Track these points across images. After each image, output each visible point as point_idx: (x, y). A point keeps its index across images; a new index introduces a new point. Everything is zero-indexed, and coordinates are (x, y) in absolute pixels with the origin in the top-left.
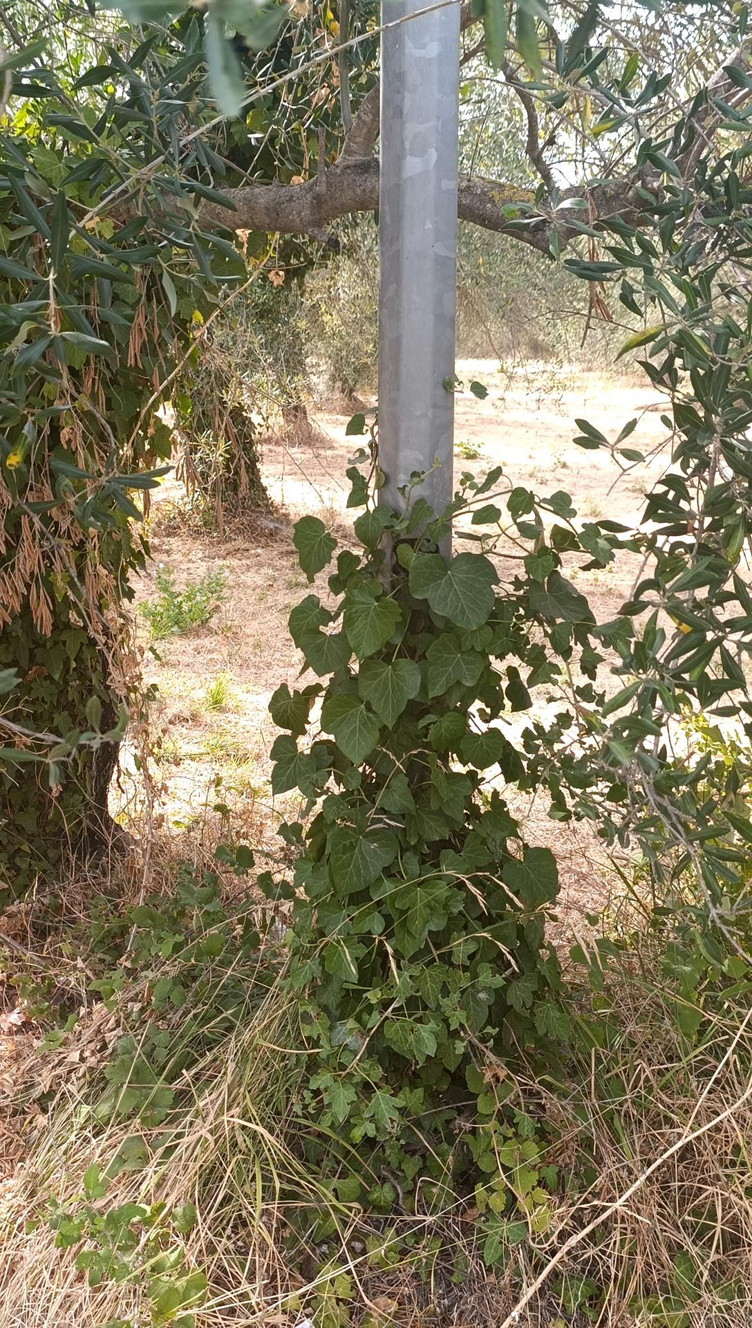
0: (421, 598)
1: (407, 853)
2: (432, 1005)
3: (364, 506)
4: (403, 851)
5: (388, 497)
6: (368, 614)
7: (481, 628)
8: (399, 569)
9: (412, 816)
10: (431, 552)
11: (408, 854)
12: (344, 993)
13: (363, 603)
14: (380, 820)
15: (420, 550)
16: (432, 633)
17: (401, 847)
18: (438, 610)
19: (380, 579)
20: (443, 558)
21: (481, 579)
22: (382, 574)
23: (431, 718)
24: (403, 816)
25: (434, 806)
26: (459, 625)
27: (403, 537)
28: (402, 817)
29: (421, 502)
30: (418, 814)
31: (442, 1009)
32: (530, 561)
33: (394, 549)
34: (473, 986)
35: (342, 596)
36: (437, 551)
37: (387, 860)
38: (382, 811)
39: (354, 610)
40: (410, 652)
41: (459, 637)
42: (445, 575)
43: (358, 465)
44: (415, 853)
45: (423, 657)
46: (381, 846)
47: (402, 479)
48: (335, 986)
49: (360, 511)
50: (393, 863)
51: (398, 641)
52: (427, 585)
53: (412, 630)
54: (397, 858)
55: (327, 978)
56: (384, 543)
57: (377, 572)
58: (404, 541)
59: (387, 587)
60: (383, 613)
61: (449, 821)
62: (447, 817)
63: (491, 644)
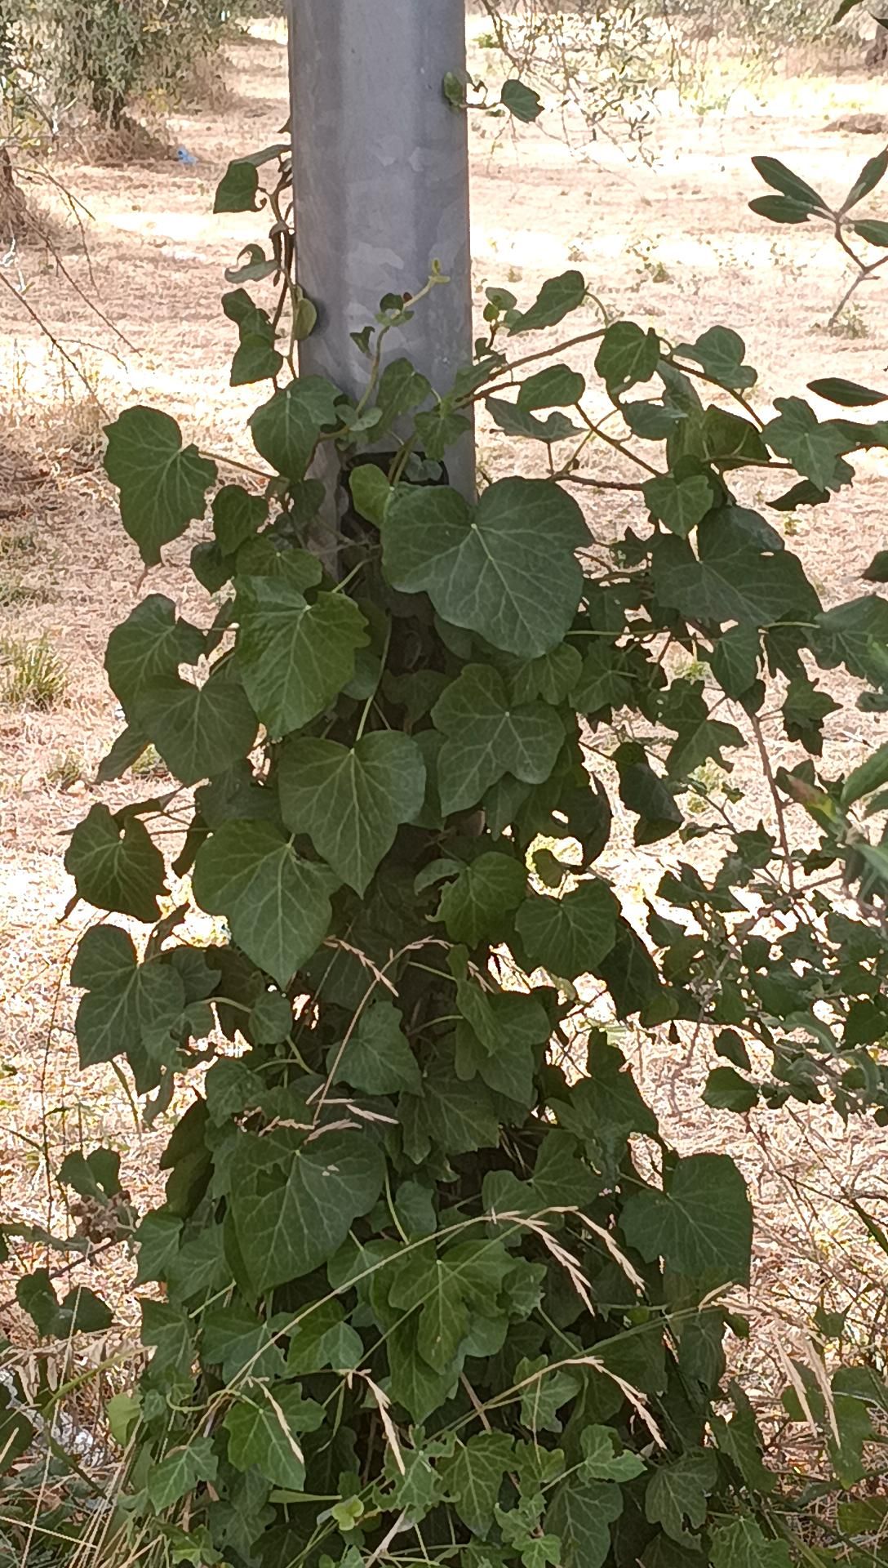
0: (411, 591)
1: (407, 1184)
2: (480, 1529)
3: (270, 381)
4: (396, 1179)
5: (324, 357)
6: (292, 630)
7: (556, 651)
8: (355, 525)
9: (415, 1097)
10: (431, 482)
11: (408, 1186)
12: (272, 1516)
13: (276, 607)
14: (340, 1112)
15: (404, 478)
16: (441, 670)
17: (391, 1169)
18: (453, 616)
19: (314, 551)
20: (457, 497)
21: (549, 536)
22: (317, 540)
23: (446, 866)
24: (394, 1098)
25: (464, 1069)
26: (503, 647)
27: (362, 449)
28: (390, 1100)
29: (401, 364)
30: (428, 1092)
31: (504, 1537)
32: (657, 493)
33: (344, 479)
34: (573, 1478)
35: (227, 591)
36: (444, 479)
37: (360, 1202)
38: (344, 1089)
39: (256, 625)
40: (392, 715)
41: (505, 674)
42: (465, 533)
43: (249, 286)
44: (423, 1183)
45: (426, 723)
46: (345, 1170)
47: (357, 314)
48: (250, 1501)
49: (260, 393)
50: (375, 1208)
51: (366, 692)
52: (424, 558)
53: (396, 667)
54: (383, 1197)
55: (232, 1482)
56: (321, 467)
57: (306, 533)
58: (363, 459)
59: (332, 569)
60: (324, 629)
61: (499, 1104)
62: (494, 1095)
63: (581, 686)
